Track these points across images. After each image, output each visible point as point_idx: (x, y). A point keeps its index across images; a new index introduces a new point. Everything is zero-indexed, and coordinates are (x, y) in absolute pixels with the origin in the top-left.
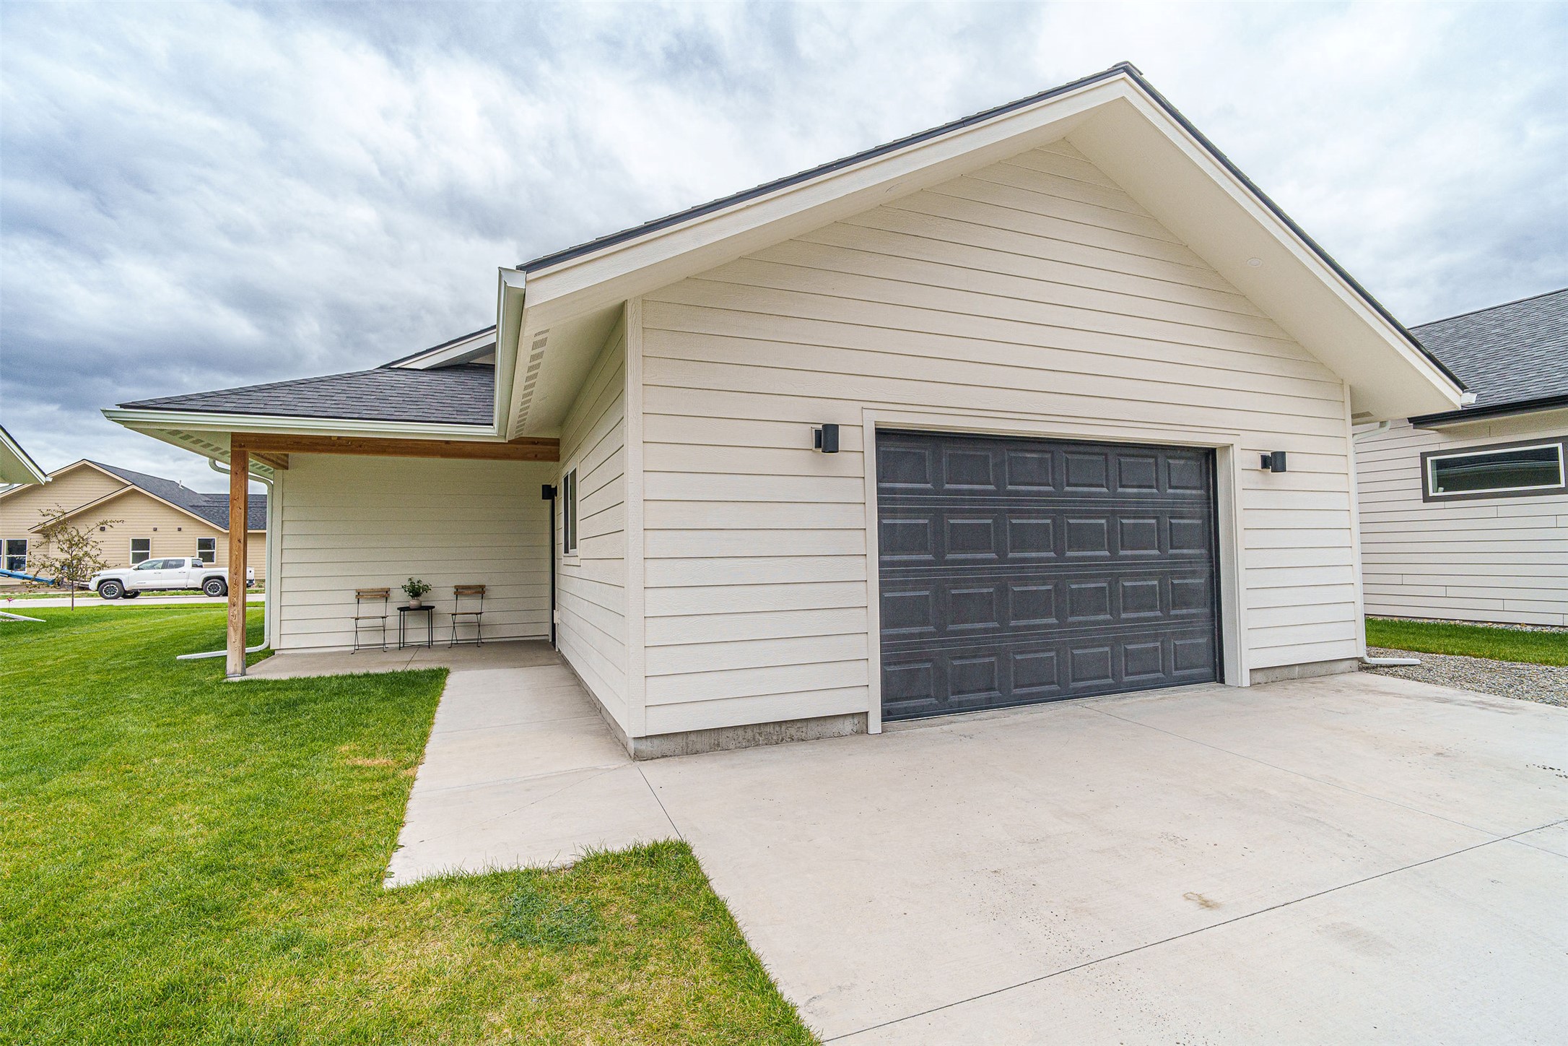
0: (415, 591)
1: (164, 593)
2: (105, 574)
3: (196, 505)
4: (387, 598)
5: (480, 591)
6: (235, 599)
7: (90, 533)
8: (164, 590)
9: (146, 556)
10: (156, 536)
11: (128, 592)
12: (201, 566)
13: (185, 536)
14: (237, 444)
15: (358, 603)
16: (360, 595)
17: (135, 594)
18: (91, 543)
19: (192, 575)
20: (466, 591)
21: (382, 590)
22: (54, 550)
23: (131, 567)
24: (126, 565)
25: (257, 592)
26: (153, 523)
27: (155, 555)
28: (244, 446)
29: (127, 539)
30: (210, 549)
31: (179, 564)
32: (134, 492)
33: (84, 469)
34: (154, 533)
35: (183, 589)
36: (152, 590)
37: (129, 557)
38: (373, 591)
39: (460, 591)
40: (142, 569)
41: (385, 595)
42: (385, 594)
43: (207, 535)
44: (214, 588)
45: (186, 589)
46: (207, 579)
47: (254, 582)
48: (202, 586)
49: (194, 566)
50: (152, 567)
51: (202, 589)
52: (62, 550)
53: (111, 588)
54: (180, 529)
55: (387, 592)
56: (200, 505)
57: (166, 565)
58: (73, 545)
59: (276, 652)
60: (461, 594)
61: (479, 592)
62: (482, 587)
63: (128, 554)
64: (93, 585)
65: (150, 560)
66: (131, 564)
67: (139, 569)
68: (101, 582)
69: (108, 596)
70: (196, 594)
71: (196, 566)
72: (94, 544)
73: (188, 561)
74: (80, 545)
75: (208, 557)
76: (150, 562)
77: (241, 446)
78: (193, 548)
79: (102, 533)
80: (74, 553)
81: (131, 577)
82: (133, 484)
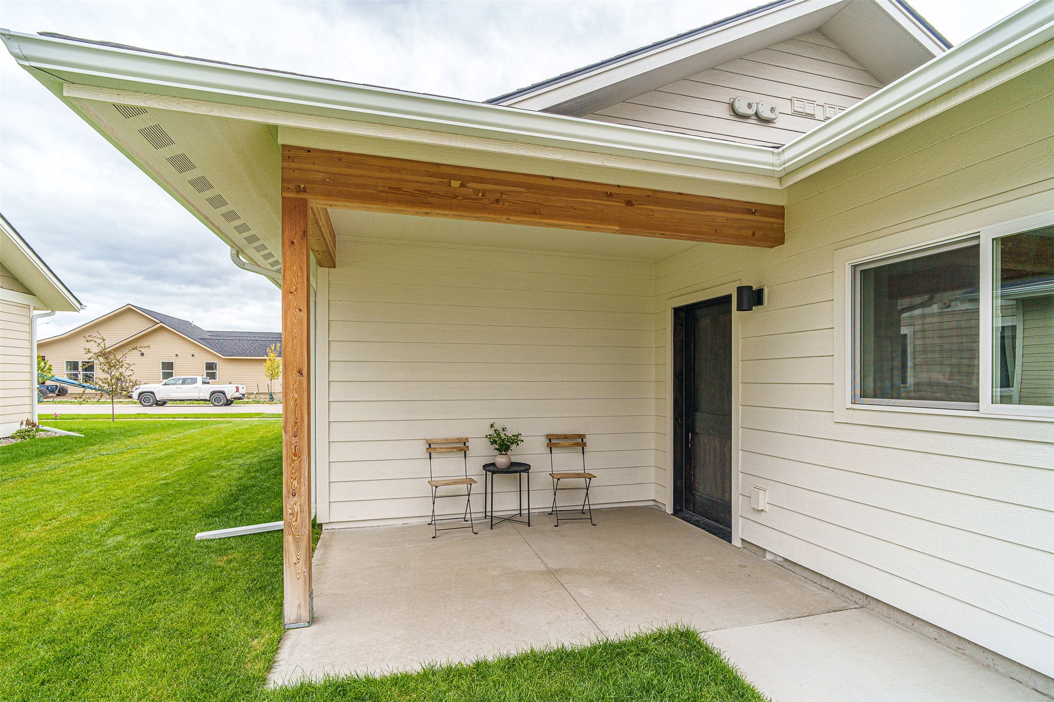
0: (503, 444)
1: (184, 402)
2: (143, 388)
3: (203, 338)
4: (465, 452)
5: (578, 442)
6: (295, 482)
7: (124, 357)
8: (184, 400)
9: (171, 375)
10: (177, 360)
11: (159, 401)
12: (208, 383)
13: (196, 360)
14: (291, 186)
15: (430, 458)
16: (431, 448)
17: (163, 403)
18: (125, 365)
19: (204, 391)
20: (563, 442)
21: (459, 440)
22: (98, 371)
23: (162, 382)
24: (158, 380)
25: (247, 403)
26: (175, 351)
27: (178, 373)
28: (304, 190)
29: (158, 362)
30: (213, 369)
31: (194, 381)
32: (162, 328)
33: (129, 311)
34: (176, 357)
35: (196, 400)
36: (176, 400)
37: (160, 375)
38: (448, 441)
39: (553, 442)
40: (168, 384)
41: (462, 447)
42: (462, 445)
43: (211, 360)
44: (218, 400)
45: (198, 400)
46: (213, 393)
47: (246, 395)
48: (210, 398)
49: (204, 383)
50: (175, 384)
51: (210, 401)
52: (103, 370)
53: (147, 399)
54: (193, 355)
55: (465, 444)
56: (205, 338)
57: (184, 382)
58: (112, 366)
59: (324, 527)
60: (557, 445)
61: (577, 444)
62: (582, 437)
63: (160, 373)
64: (135, 395)
65: (174, 378)
66: (162, 380)
67: (166, 384)
68: (141, 394)
69: (146, 404)
70: (205, 404)
71: (206, 383)
72: (127, 366)
73: (200, 379)
74: (117, 367)
75: (212, 376)
76: (173, 379)
77: (299, 190)
78: (202, 369)
79: (142, 357)
80: (113, 373)
81: (161, 390)
82: (161, 322)
